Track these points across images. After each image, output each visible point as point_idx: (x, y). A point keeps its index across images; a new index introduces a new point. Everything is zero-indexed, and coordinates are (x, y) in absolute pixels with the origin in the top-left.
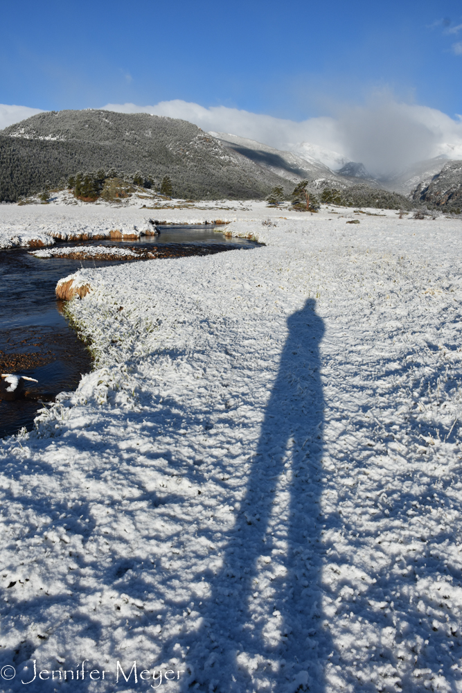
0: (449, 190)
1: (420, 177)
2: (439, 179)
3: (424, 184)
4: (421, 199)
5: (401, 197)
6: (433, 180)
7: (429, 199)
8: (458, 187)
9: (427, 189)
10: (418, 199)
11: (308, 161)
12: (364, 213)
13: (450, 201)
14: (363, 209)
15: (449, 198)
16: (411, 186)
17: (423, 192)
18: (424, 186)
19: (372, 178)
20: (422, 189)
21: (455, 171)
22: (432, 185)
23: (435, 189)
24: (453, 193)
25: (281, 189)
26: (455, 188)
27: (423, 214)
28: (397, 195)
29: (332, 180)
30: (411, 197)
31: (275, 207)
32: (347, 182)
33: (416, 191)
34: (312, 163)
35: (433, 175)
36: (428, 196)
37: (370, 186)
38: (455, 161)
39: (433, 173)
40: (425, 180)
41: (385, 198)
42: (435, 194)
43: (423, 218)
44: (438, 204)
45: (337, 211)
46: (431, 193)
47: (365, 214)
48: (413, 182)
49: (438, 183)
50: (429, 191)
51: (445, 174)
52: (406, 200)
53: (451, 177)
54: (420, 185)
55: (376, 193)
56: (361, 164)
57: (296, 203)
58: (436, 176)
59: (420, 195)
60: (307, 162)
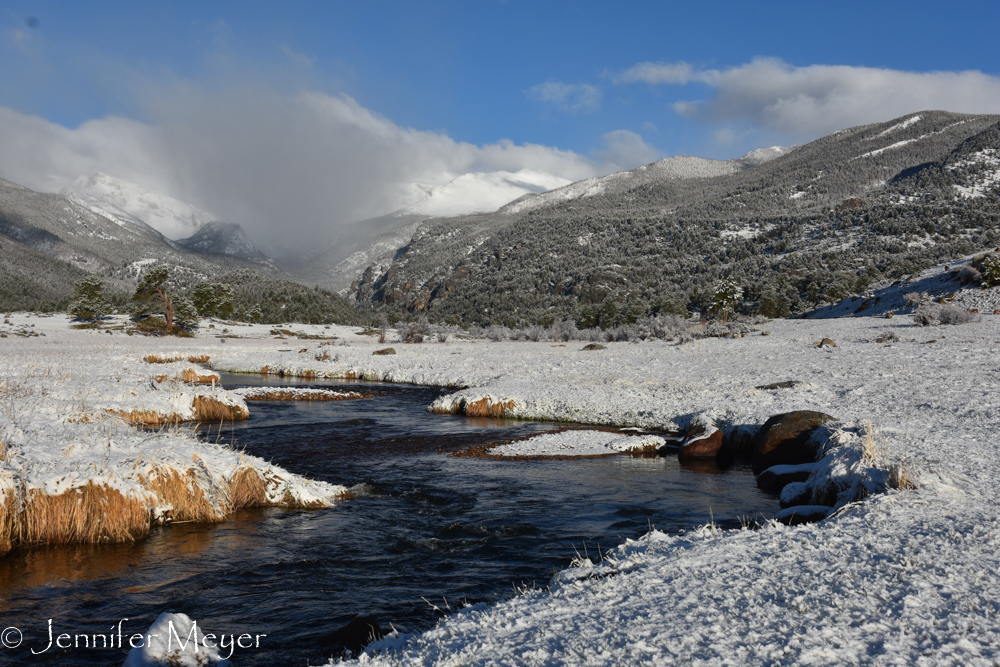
0: (431, 280)
1: (368, 253)
2: (408, 257)
3: (379, 267)
4: (373, 299)
5: (334, 297)
6: (395, 258)
7: (390, 300)
8: (449, 273)
9: (384, 279)
10: (367, 300)
11: (110, 217)
12: (293, 334)
13: (436, 302)
14: (285, 327)
15: (433, 295)
16: (349, 272)
17: (377, 285)
18: (379, 273)
19: (263, 256)
20: (375, 279)
21: (438, 240)
22: (395, 269)
23: (402, 277)
24: (440, 286)
25: (98, 287)
26: (442, 274)
27: (421, 332)
28: (325, 293)
29: (173, 263)
30: (353, 296)
31: (94, 328)
32: (206, 265)
33: (362, 283)
34: (120, 223)
35: (393, 248)
36: (388, 292)
37: (265, 275)
38: (437, 219)
39: (393, 244)
40: (379, 259)
41: (299, 299)
42: (403, 287)
43: (420, 340)
44: (411, 309)
45: (234, 333)
46: (394, 286)
47: (295, 338)
48: (354, 264)
49: (406, 266)
50: (389, 283)
51: (420, 245)
52: (345, 302)
53: (433, 252)
54: (369, 271)
55: (280, 290)
56: (237, 227)
57: (139, 317)
58: (402, 252)
59: (372, 292)
60: (109, 222)
